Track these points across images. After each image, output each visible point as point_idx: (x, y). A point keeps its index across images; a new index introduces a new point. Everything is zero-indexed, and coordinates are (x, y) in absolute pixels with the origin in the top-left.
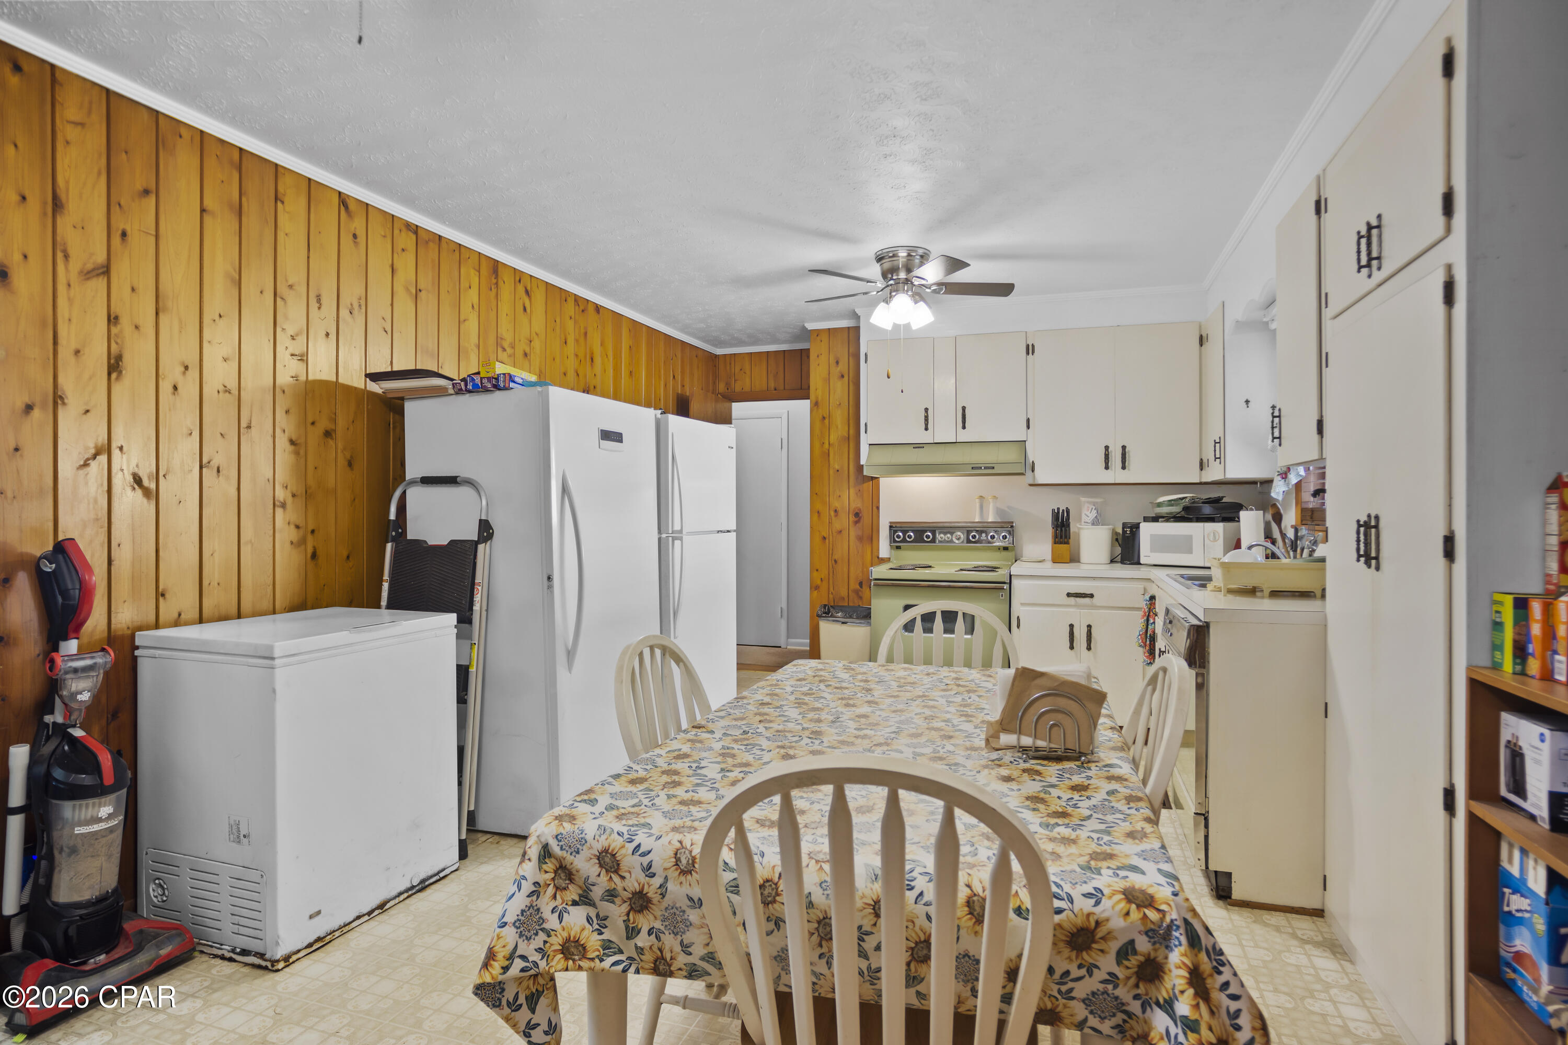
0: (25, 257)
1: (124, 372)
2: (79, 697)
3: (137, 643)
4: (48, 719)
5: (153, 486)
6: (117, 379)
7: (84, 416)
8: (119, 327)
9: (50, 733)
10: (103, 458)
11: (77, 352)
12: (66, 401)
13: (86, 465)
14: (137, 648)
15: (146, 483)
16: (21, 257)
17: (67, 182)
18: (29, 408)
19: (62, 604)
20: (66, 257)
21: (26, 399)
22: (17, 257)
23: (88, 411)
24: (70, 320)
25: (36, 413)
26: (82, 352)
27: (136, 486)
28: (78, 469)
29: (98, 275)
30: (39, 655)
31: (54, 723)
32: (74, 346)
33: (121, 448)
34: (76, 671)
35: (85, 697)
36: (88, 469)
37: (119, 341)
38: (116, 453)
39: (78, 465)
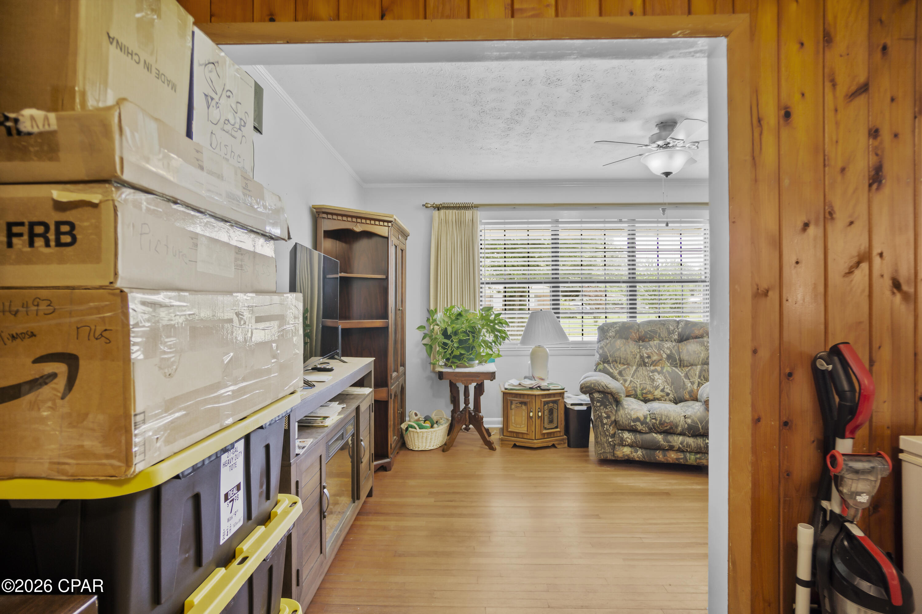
0: (803, 95)
1: (884, 181)
2: (859, 498)
3: (902, 446)
4: (825, 504)
5: (912, 290)
6: (878, 189)
7: (849, 228)
8: (879, 139)
9: (828, 519)
10: (864, 266)
11: (843, 170)
12: (834, 216)
13: (850, 272)
14: (902, 451)
15: (905, 288)
16: (800, 96)
17: (835, 17)
18: (806, 225)
19: (839, 404)
20: (834, 85)
21: (804, 219)
22: (798, 96)
23: (851, 223)
24: (837, 142)
25: (811, 230)
26: (847, 169)
27: (895, 291)
28: (844, 276)
29: (860, 94)
30: (814, 441)
31: (831, 511)
32: (840, 165)
33: (881, 255)
34: (857, 472)
35: (864, 499)
36: (852, 276)
37: (879, 152)
38: (877, 260)
39: (843, 273)
